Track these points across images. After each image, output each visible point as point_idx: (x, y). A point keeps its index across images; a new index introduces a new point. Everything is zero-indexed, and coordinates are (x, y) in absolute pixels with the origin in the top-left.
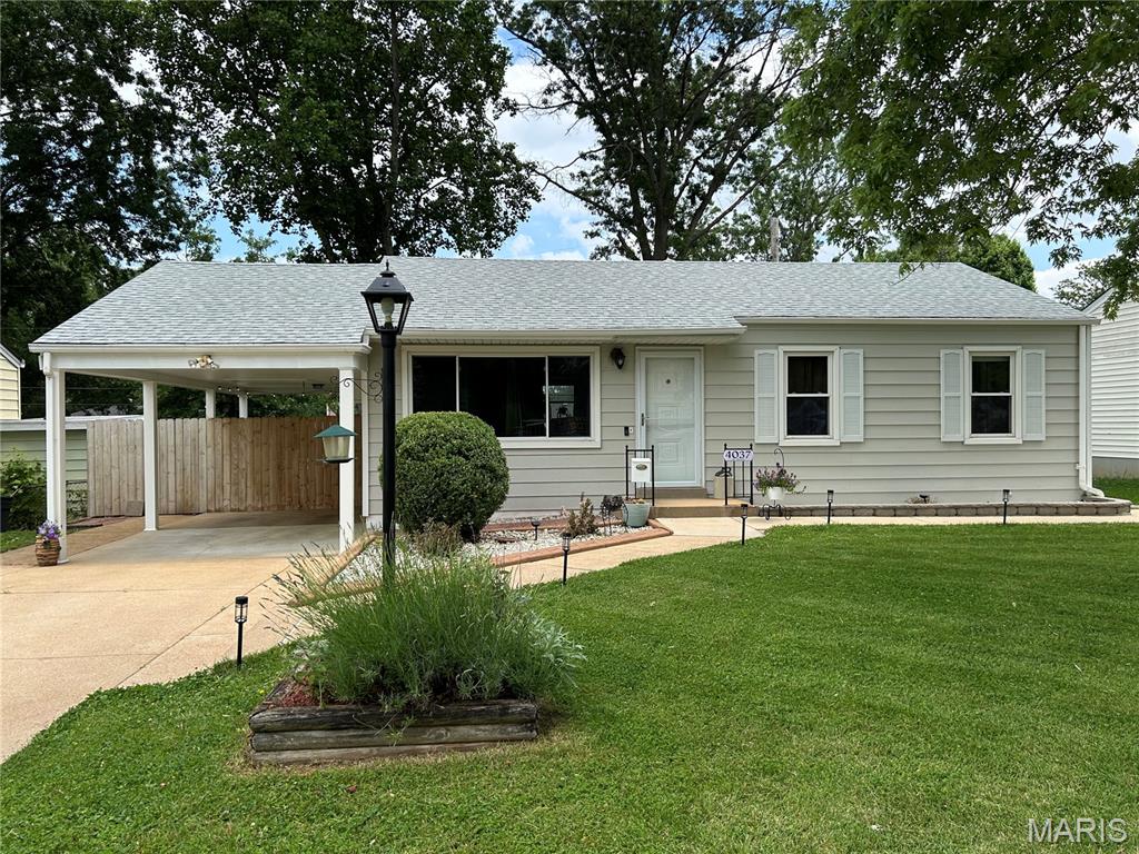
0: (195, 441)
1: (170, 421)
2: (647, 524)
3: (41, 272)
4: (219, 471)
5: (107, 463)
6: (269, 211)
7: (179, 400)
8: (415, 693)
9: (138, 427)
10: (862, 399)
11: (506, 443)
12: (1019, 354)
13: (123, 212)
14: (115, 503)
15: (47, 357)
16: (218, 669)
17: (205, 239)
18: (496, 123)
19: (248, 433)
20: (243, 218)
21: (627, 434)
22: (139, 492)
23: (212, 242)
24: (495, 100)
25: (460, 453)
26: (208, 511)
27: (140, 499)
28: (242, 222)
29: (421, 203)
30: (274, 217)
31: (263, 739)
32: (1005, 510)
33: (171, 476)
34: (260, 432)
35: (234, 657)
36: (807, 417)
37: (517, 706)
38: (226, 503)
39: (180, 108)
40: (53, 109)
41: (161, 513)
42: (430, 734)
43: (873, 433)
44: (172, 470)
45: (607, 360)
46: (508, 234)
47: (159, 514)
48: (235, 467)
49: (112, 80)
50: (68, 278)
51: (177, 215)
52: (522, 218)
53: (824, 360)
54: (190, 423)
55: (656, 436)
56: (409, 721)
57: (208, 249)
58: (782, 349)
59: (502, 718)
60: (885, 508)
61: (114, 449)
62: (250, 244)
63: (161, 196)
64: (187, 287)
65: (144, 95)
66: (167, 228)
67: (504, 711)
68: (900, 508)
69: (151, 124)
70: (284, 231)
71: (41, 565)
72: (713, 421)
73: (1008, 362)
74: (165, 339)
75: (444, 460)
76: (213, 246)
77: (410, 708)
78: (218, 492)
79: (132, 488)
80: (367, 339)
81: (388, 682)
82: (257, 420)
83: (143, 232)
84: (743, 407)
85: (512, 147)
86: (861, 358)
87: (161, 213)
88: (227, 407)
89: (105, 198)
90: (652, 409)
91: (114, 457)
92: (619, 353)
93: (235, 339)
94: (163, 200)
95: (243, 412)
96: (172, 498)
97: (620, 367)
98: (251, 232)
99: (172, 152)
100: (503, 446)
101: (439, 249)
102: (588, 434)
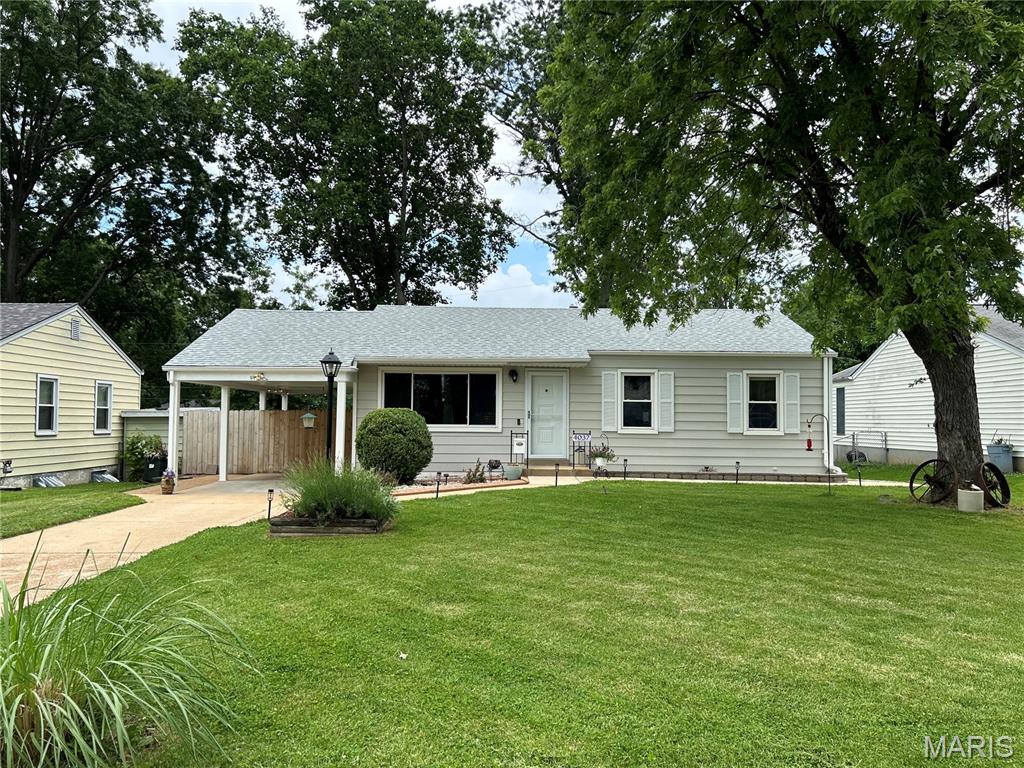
0: (252, 425)
1: (236, 412)
2: (520, 479)
3: (144, 299)
4: (266, 447)
5: (195, 439)
6: (310, 255)
7: (243, 398)
8: (329, 512)
9: (216, 416)
10: (673, 404)
11: (432, 428)
12: (781, 376)
13: (206, 255)
14: (199, 466)
15: (172, 373)
16: (259, 521)
17: (264, 274)
18: (486, 184)
19: (286, 420)
20: (292, 260)
21: (519, 424)
22: (215, 458)
23: (267, 276)
24: (485, 167)
25: (401, 432)
26: (259, 472)
27: (215, 463)
28: (291, 263)
29: (425, 249)
30: (314, 261)
31: (275, 528)
32: (737, 476)
33: (236, 449)
34: (294, 420)
35: (267, 517)
36: (637, 415)
37: (369, 521)
38: (271, 467)
39: (249, 178)
40: (157, 181)
41: (229, 473)
42: (336, 529)
43: (680, 426)
44: (236, 444)
45: (507, 376)
46: (490, 271)
47: (228, 473)
48: (277, 443)
49: (202, 161)
50: (163, 304)
51: (243, 256)
52: (502, 259)
53: (649, 378)
54: (249, 413)
55: (538, 424)
56: (327, 523)
57: (265, 281)
58: (620, 371)
59: (363, 525)
60: (675, 473)
61: (200, 430)
62: (297, 277)
63: (233, 242)
64: (251, 328)
65: (224, 169)
66: (235, 267)
67: (364, 522)
68: (685, 474)
69: (228, 192)
70: (322, 271)
71: (163, 494)
72: (574, 416)
73: (774, 382)
74: (237, 364)
75: (390, 436)
76: (269, 280)
77: (328, 517)
78: (266, 459)
79: (210, 457)
80: (356, 364)
81: (320, 508)
82: (293, 411)
83: (218, 269)
84: (594, 408)
85: (498, 202)
86: (673, 376)
87: (233, 256)
88: (273, 402)
89: (193, 245)
90: (536, 409)
91: (200, 434)
92: (514, 372)
93: (278, 364)
94: (234, 245)
95: (284, 406)
96: (235, 463)
97: (515, 381)
98: (297, 268)
99: (242, 211)
100: (430, 430)
101: (437, 283)
102: (494, 423)
